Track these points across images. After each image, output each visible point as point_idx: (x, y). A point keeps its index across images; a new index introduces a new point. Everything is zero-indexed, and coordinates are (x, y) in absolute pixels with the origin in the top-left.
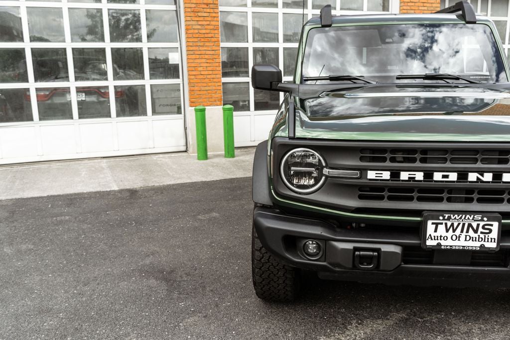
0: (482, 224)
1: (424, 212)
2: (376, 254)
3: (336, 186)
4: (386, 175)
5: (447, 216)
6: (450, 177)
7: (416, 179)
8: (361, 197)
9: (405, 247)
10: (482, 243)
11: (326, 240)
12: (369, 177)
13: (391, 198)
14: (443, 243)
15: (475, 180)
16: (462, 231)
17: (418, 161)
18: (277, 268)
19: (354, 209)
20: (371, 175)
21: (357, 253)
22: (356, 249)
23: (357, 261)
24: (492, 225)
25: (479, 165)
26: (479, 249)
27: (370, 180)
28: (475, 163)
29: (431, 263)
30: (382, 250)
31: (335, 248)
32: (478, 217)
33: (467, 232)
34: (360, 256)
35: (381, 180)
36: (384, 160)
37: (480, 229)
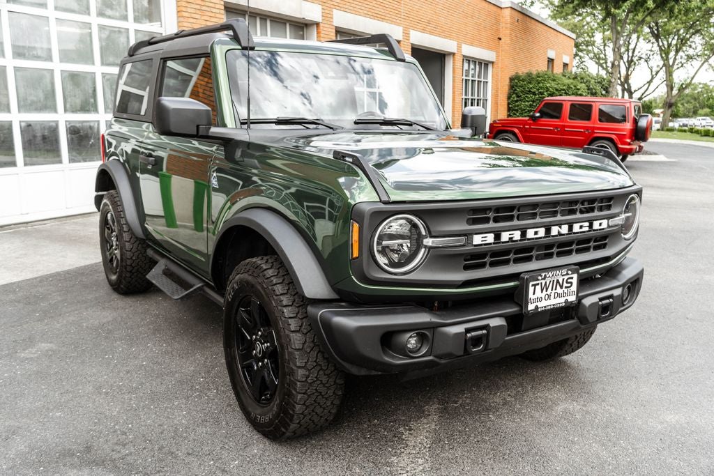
0: (566, 277)
1: (522, 275)
2: (484, 332)
3: (440, 258)
4: (490, 238)
5: (543, 274)
6: (539, 233)
7: (514, 239)
8: (466, 268)
9: (508, 318)
10: (566, 298)
11: (433, 327)
12: (475, 243)
13: (493, 264)
14: (540, 305)
15: (557, 234)
16: (552, 290)
17: (515, 219)
18: (327, 385)
19: (461, 283)
20: (477, 239)
21: (469, 335)
22: (468, 331)
23: (469, 343)
24: (572, 278)
25: (559, 218)
26: (564, 304)
27: (476, 245)
28: (556, 216)
29: (520, 331)
30: (491, 325)
31: (446, 335)
32: (564, 271)
33: (556, 289)
34: (472, 338)
35: (485, 244)
36: (487, 220)
37: (565, 285)
